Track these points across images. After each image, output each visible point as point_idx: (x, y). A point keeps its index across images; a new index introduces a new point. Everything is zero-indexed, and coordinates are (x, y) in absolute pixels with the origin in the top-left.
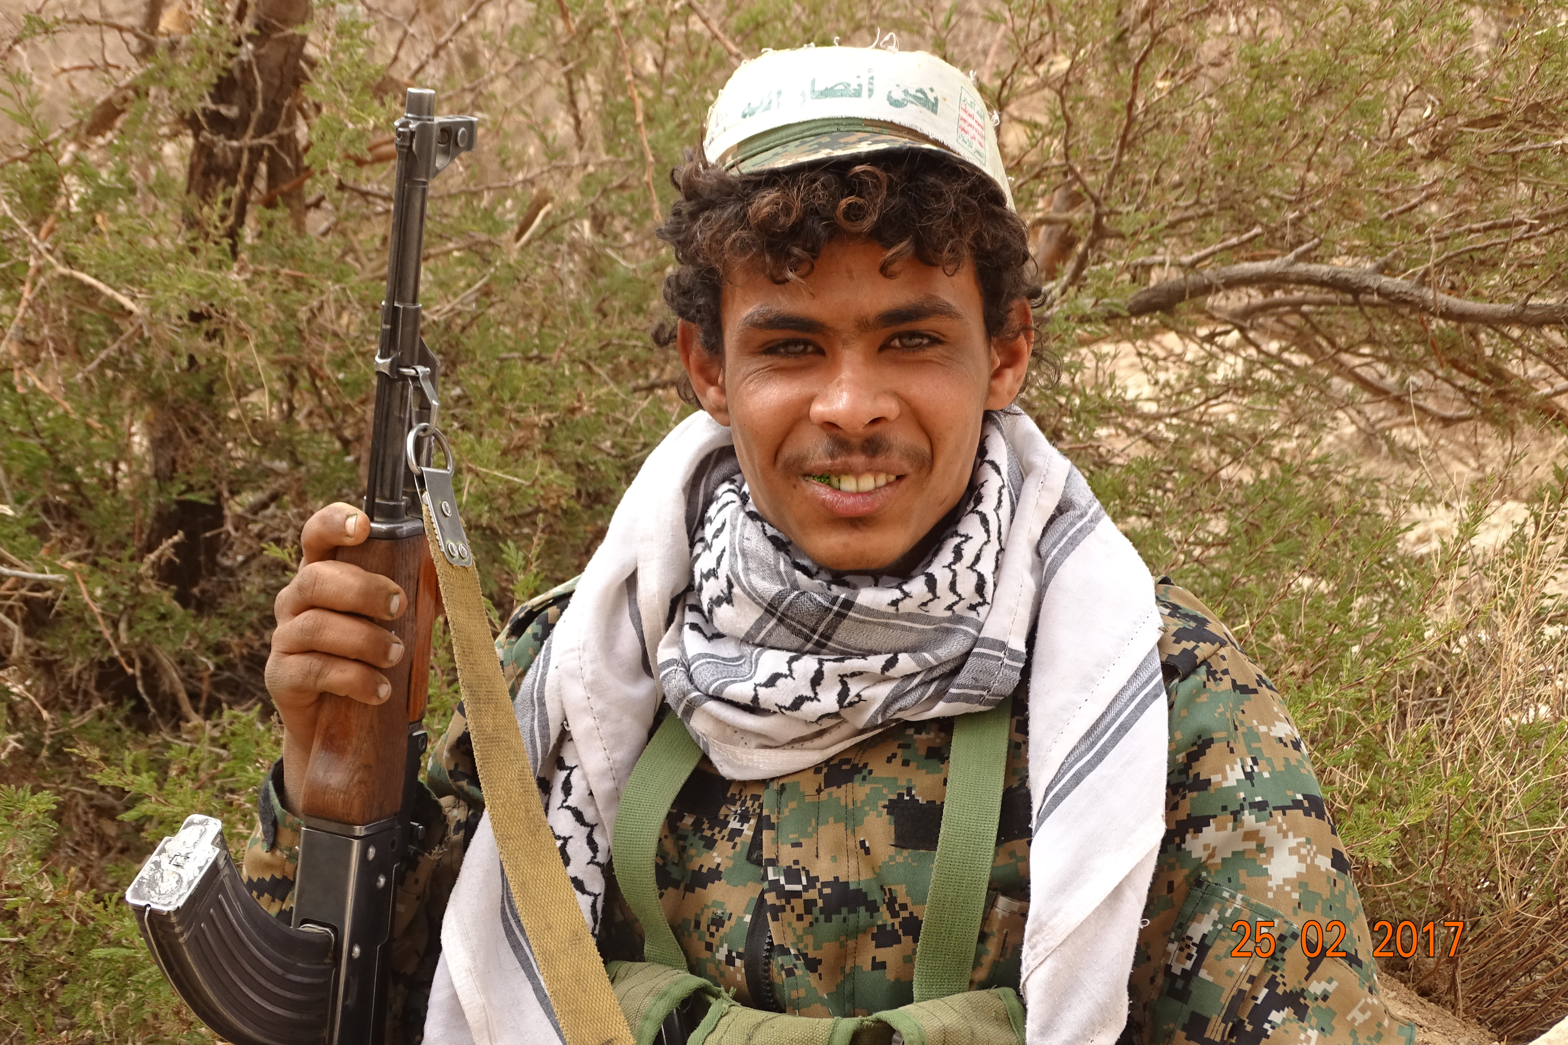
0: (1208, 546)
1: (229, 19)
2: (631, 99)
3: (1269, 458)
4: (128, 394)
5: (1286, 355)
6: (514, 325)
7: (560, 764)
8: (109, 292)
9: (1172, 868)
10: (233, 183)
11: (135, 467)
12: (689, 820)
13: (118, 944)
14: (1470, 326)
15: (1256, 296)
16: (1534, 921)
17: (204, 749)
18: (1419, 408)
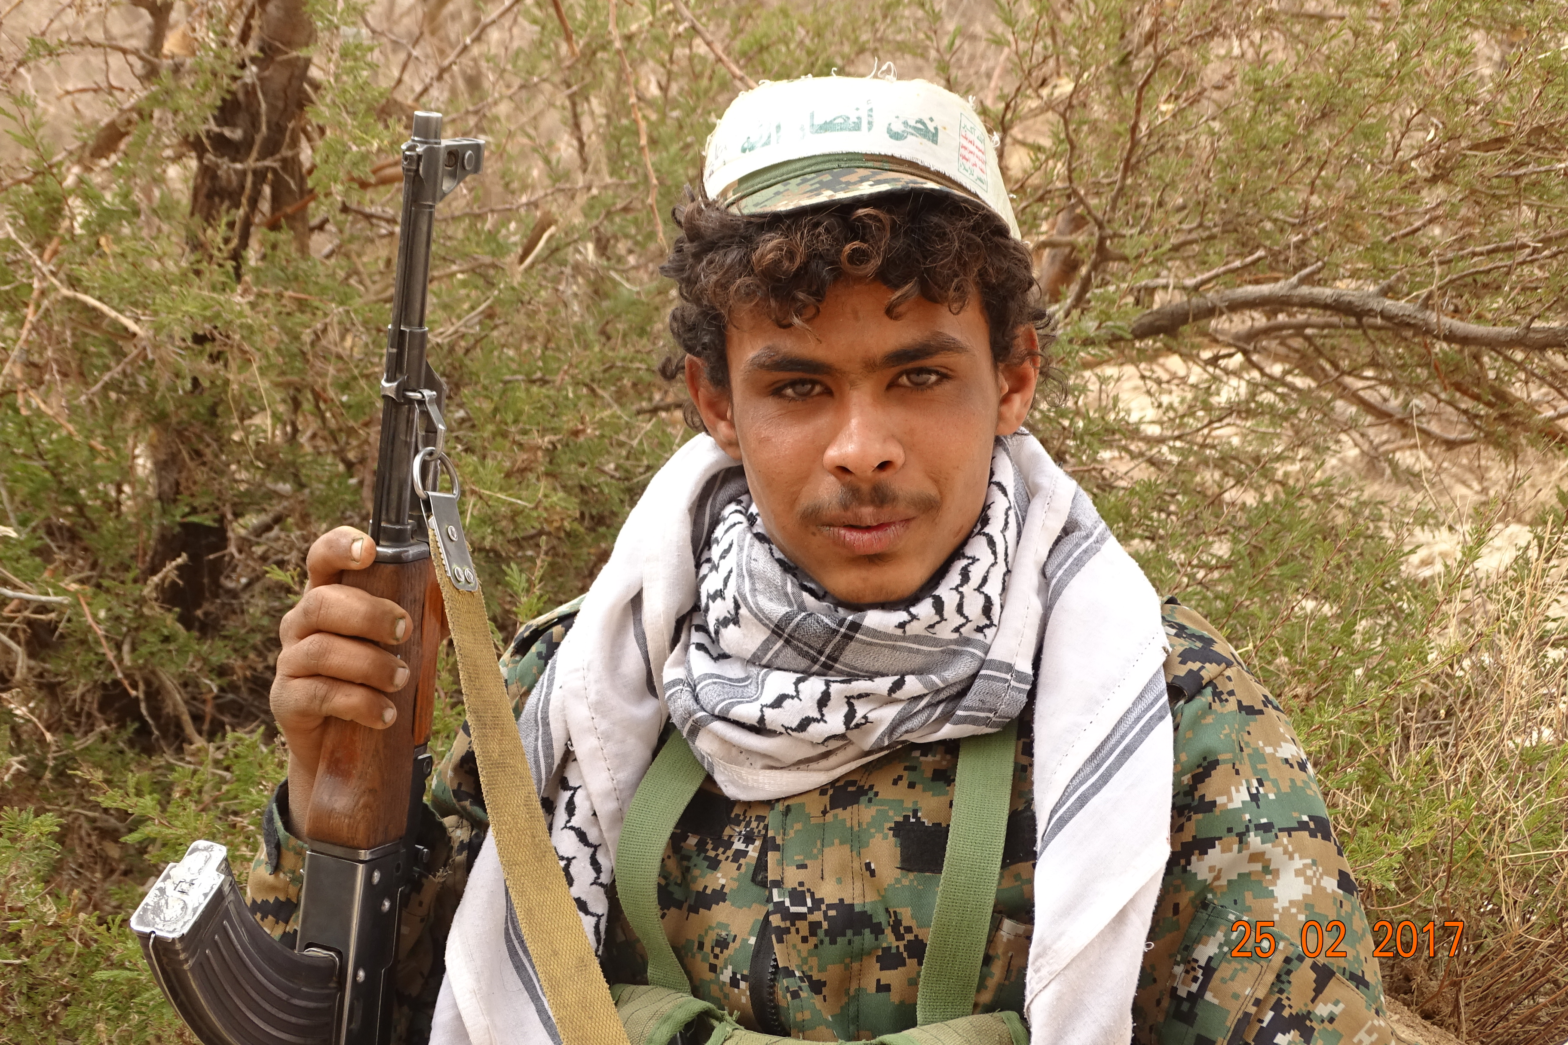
0: (1211, 569)
1: (233, 41)
2: (635, 121)
3: (1273, 481)
4: (132, 416)
5: (1289, 378)
6: (517, 348)
7: (564, 784)
8: (113, 314)
9: (1177, 889)
10: (237, 206)
11: (138, 489)
12: (692, 841)
13: (122, 966)
14: (1474, 349)
15: (1260, 319)
16: (1537, 944)
17: (208, 771)
18: (1422, 431)
